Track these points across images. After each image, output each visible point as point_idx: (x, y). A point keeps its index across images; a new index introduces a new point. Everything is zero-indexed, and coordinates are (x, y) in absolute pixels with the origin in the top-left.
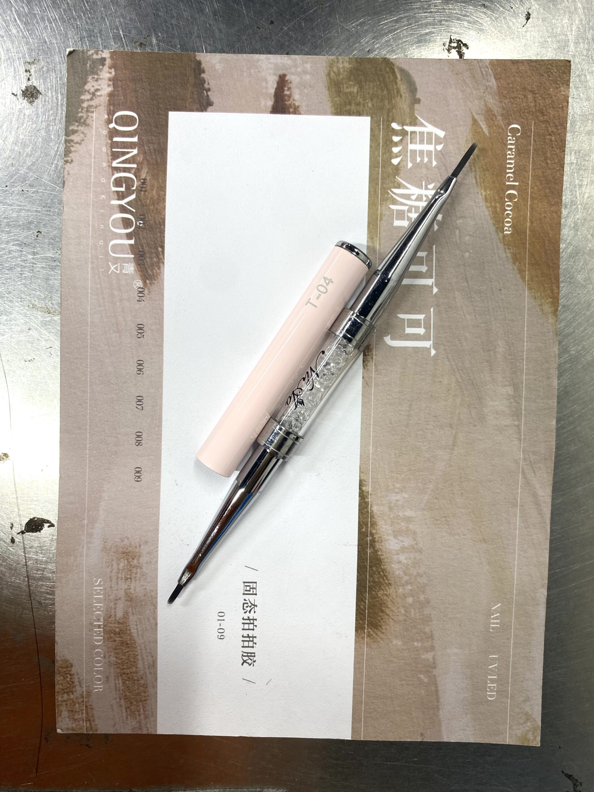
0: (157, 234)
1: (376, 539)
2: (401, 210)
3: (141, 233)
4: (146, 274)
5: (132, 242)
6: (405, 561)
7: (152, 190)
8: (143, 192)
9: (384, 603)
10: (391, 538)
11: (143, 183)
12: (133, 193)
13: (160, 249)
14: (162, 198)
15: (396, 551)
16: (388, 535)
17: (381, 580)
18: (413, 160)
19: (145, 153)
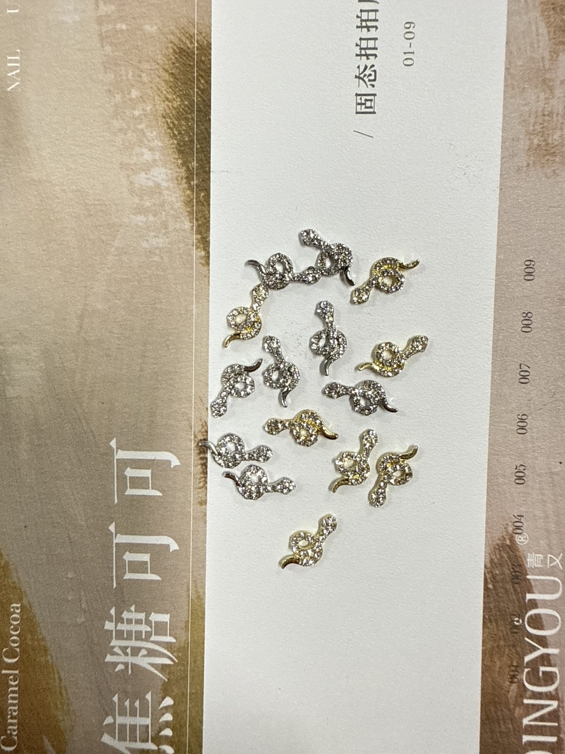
0: (495, 607)
1: (185, 181)
2: (160, 635)
3: (517, 609)
4: (511, 553)
5: (529, 596)
6: (145, 150)
7: (500, 668)
8: (515, 664)
9: (170, 87)
10: (164, 184)
11: (514, 677)
12: (527, 663)
13: (490, 586)
14: (487, 656)
15: (157, 165)
16: (168, 188)
17: (176, 122)
18: (144, 703)
19: (511, 720)
